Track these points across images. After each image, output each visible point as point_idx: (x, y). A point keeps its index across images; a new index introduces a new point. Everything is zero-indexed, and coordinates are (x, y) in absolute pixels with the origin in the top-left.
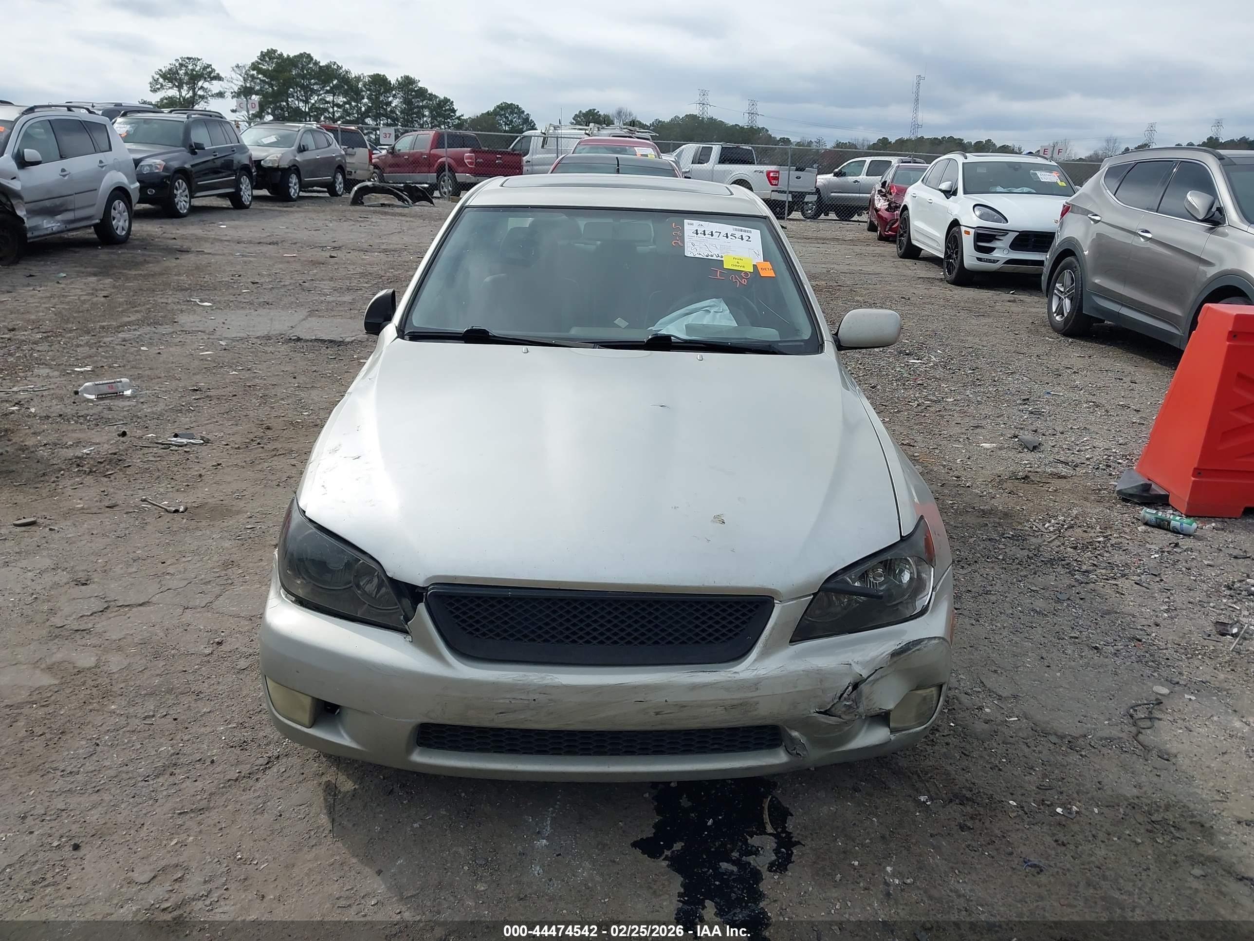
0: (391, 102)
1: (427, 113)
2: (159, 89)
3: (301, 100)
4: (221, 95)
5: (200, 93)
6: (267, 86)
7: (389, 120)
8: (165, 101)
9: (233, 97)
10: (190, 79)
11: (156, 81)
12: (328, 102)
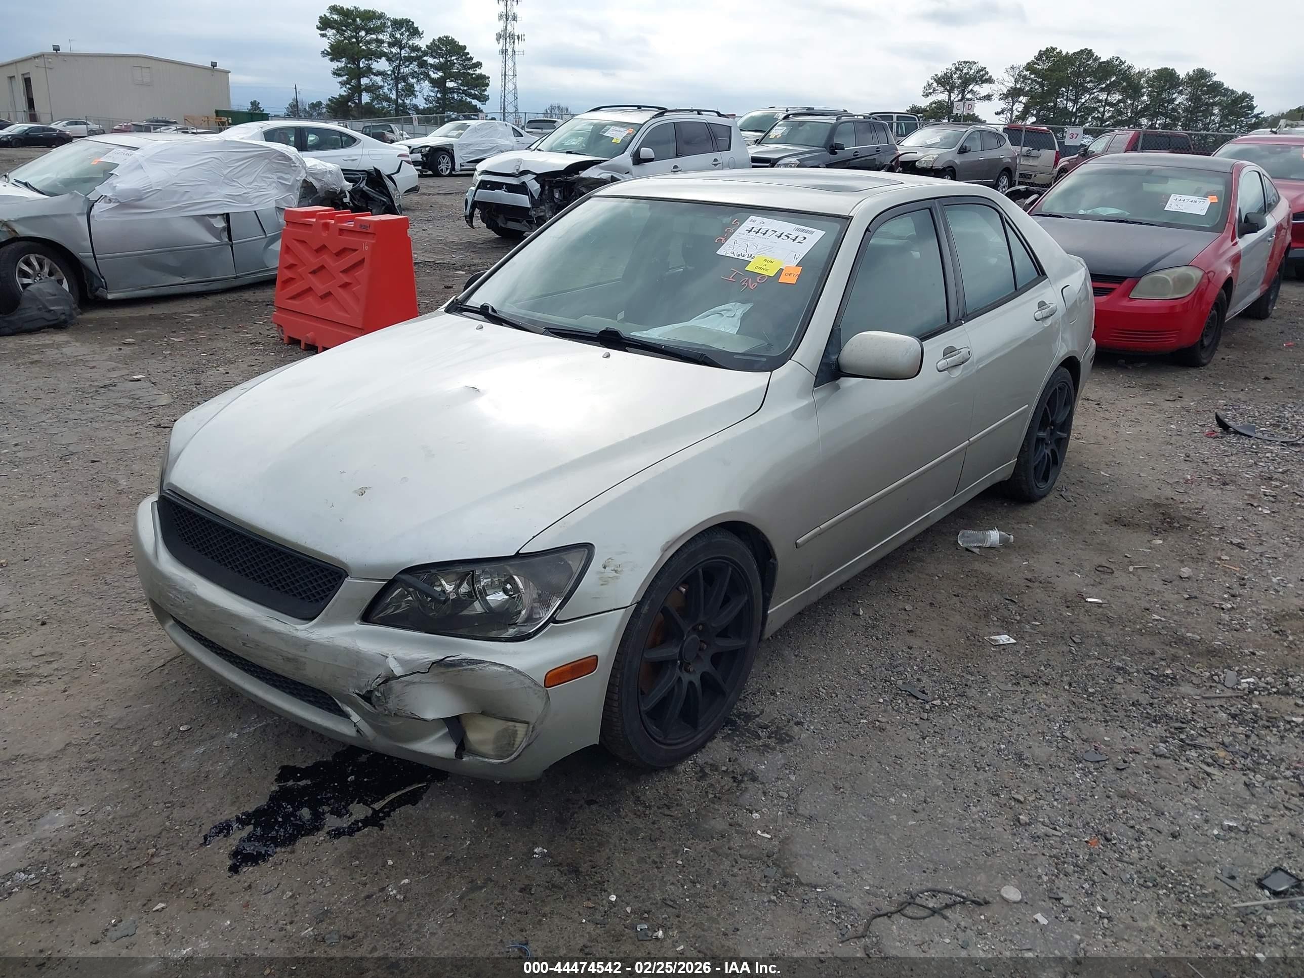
0: (1174, 99)
1: (1216, 111)
2: (930, 93)
3: (1071, 100)
4: (988, 97)
5: (969, 96)
6: (1037, 87)
7: (1168, 119)
8: (934, 105)
9: (1000, 99)
10: (963, 82)
11: (930, 85)
12: (1100, 101)
